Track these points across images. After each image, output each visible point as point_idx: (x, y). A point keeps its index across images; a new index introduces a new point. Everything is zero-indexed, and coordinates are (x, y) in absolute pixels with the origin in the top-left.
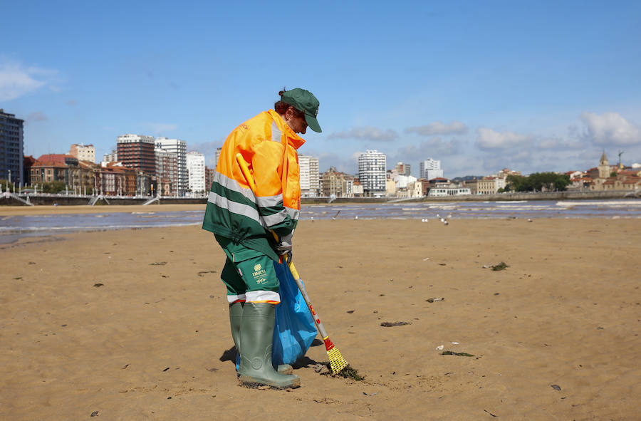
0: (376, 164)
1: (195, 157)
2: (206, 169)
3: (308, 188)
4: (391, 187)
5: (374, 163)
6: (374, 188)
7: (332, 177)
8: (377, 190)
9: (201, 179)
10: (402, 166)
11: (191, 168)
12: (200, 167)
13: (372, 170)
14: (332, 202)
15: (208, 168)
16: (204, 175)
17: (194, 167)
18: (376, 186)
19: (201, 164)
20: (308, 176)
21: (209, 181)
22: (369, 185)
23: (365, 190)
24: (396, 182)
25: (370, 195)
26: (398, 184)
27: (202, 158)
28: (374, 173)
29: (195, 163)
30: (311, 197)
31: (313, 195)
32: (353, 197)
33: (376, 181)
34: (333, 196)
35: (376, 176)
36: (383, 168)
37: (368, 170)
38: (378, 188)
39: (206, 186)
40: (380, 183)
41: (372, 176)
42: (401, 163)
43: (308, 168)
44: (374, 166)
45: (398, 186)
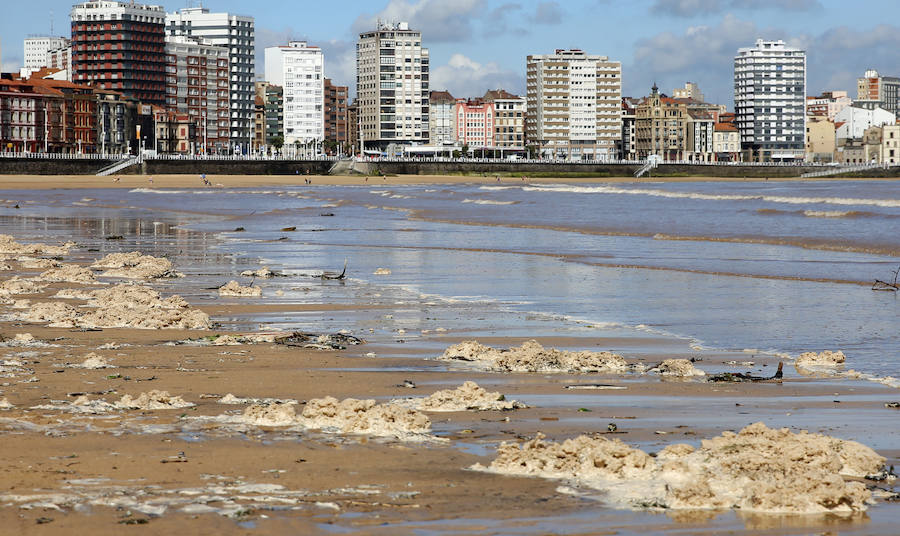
0: (779, 77)
1: (298, 55)
2: (326, 88)
3: (594, 138)
4: (821, 137)
5: (773, 75)
6: (773, 139)
7: (658, 110)
8: (780, 145)
9: (314, 111)
10: (874, 80)
11: (290, 85)
12: (313, 80)
13: (768, 90)
14: (646, 175)
15: (334, 83)
16: (322, 103)
17: (296, 80)
18: (779, 132)
19: (313, 73)
20: (593, 108)
21: (334, 117)
22: (758, 132)
23: (745, 146)
24: (838, 125)
25: (761, 156)
26: (842, 129)
27: (318, 59)
28: (775, 100)
29: (300, 71)
30: (597, 160)
31: (604, 155)
32: (713, 162)
33: (779, 122)
34: (655, 159)
35: (779, 109)
36: (799, 89)
37: (758, 91)
38: (784, 139)
39: (327, 129)
40: (789, 126)
41: (768, 110)
42: (872, 74)
43: (594, 86)
44: (774, 82)
45: (842, 133)
